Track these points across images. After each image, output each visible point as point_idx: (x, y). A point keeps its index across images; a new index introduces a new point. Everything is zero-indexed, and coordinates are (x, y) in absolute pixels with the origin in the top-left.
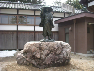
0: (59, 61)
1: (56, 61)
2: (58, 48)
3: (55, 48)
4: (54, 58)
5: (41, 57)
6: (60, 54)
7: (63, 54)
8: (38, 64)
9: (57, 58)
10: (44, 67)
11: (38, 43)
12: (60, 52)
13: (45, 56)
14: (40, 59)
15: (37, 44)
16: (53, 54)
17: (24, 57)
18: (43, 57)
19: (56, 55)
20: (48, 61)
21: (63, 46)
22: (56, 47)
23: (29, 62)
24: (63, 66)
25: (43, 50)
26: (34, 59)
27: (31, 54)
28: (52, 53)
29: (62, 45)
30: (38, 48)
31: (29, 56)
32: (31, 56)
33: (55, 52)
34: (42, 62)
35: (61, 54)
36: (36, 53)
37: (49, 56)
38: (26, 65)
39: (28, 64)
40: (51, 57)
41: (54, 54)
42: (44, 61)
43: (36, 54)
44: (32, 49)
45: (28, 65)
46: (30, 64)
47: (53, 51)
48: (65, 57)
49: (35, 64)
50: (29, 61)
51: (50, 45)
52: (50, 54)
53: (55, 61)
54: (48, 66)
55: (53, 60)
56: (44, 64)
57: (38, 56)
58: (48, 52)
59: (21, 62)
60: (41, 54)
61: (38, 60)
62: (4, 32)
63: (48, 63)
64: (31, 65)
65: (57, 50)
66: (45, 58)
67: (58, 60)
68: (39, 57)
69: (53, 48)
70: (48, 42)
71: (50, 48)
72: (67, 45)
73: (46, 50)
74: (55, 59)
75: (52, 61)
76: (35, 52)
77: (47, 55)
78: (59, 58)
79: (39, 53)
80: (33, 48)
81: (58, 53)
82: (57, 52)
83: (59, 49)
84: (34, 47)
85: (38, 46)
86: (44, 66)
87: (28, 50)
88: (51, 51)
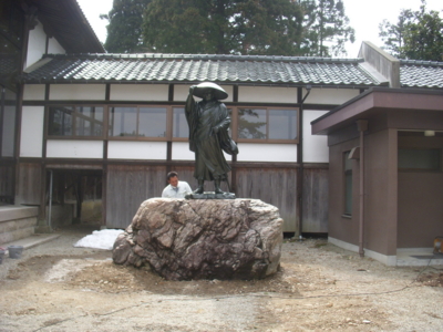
0: (228, 262)
1: (221, 260)
2: (230, 219)
3: (217, 220)
4: (213, 250)
5: (173, 245)
6: (234, 239)
7: (246, 241)
8: (165, 266)
9: (224, 250)
10: (178, 275)
11: (172, 203)
12: (234, 232)
13: (186, 241)
14: (170, 249)
15: (167, 204)
16: (212, 236)
17: (131, 241)
18: (180, 244)
19: (220, 240)
20: (193, 257)
21: (253, 215)
22: (223, 216)
23: (142, 257)
24: (244, 279)
25: (181, 224)
26: (156, 250)
27: (147, 233)
28: (208, 235)
29: (249, 211)
30: (169, 218)
31: (143, 240)
32: (147, 241)
33: (217, 232)
34: (174, 261)
35: (239, 239)
36: (161, 231)
37: (199, 242)
38: (132, 266)
39: (139, 263)
40: (203, 247)
41: (215, 238)
42: (179, 256)
43: (162, 234)
44: (152, 220)
45: (139, 268)
46: (143, 265)
47: (210, 229)
48: (250, 249)
49: (157, 265)
50: (141, 254)
51: (203, 210)
52: (202, 238)
53: (215, 259)
54: (190, 274)
55: (208, 256)
56: (181, 267)
57: (166, 241)
58: (194, 231)
59: (123, 259)
60: (175, 236)
61: (166, 253)
62: (121, 168)
63: (190, 265)
64: (148, 268)
65: (224, 226)
66: (184, 249)
67: (225, 259)
68: (168, 245)
69: (211, 220)
70: (202, 201)
71: (202, 218)
72: (269, 212)
73: (189, 225)
74: (216, 254)
75: (205, 261)
76: (159, 228)
77: (193, 239)
78: (230, 253)
79: (171, 233)
80: (153, 218)
81: (229, 236)
82: (224, 234)
83: (234, 224)
84: (157, 213)
85: (170, 210)
86: (180, 271)
87: (141, 221)
88: (204, 229)
